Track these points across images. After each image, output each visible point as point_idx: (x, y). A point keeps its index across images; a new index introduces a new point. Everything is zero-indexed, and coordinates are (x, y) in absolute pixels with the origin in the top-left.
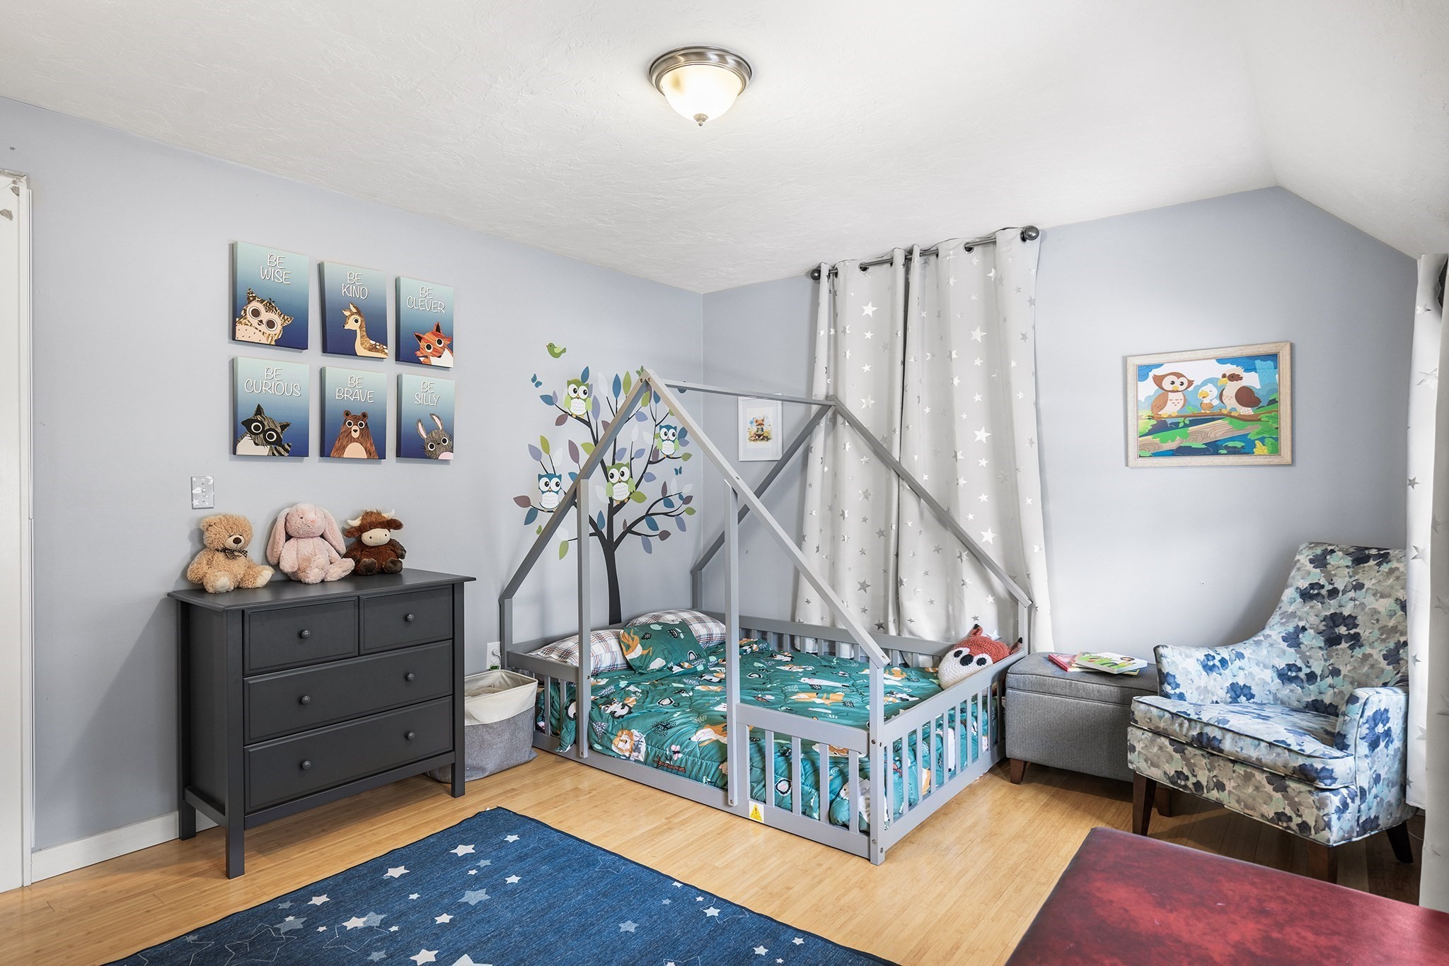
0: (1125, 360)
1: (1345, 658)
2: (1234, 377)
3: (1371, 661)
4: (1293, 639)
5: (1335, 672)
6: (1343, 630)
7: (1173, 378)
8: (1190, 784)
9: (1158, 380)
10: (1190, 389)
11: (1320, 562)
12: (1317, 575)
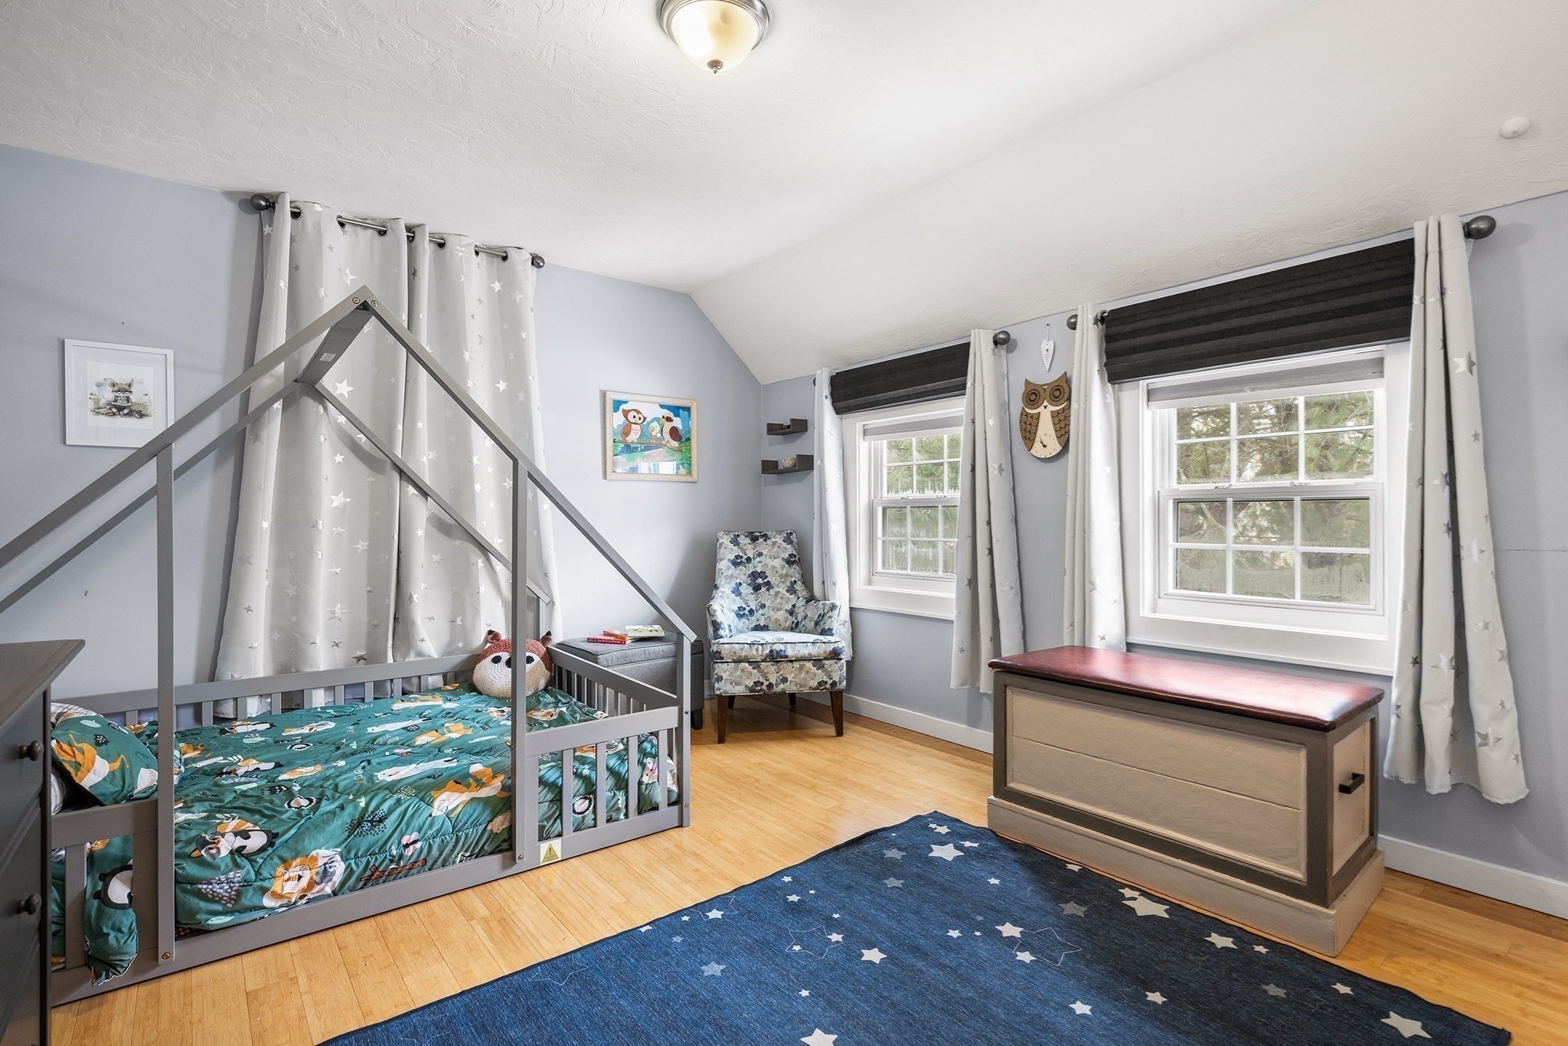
0: (604, 395)
1: (765, 596)
2: (669, 419)
3: (780, 595)
4: (737, 591)
5: (763, 606)
6: (760, 581)
7: (635, 413)
8: (764, 687)
9: (626, 413)
10: (645, 423)
11: (735, 542)
12: (737, 551)
